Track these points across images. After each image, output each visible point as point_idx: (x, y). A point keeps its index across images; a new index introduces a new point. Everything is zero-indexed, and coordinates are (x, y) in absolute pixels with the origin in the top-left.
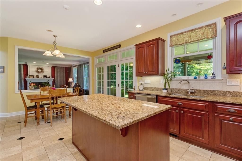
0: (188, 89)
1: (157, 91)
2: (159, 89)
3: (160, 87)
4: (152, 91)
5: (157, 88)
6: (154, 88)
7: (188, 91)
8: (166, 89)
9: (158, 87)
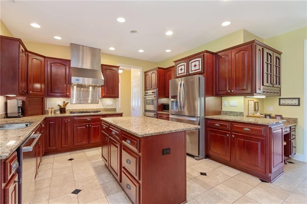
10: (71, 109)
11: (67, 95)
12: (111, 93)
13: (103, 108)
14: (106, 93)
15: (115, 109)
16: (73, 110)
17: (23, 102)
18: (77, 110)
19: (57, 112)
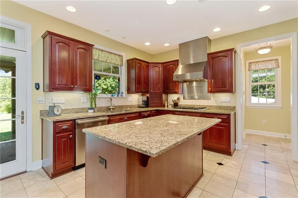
0: (110, 106)
1: (77, 112)
2: (79, 110)
3: (80, 107)
4: (70, 114)
5: (77, 109)
6: (72, 109)
7: (110, 108)
8: (92, 109)
9: (79, 108)
10: (184, 104)
11: (176, 91)
12: (220, 87)
13: (216, 105)
14: (213, 87)
15: (234, 107)
16: (185, 105)
17: (148, 98)
18: (189, 106)
19: (169, 106)
